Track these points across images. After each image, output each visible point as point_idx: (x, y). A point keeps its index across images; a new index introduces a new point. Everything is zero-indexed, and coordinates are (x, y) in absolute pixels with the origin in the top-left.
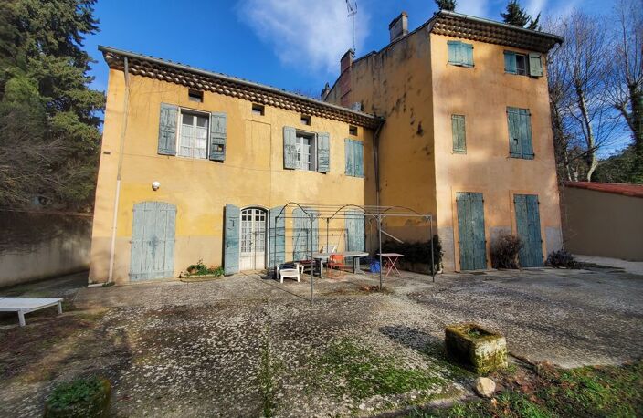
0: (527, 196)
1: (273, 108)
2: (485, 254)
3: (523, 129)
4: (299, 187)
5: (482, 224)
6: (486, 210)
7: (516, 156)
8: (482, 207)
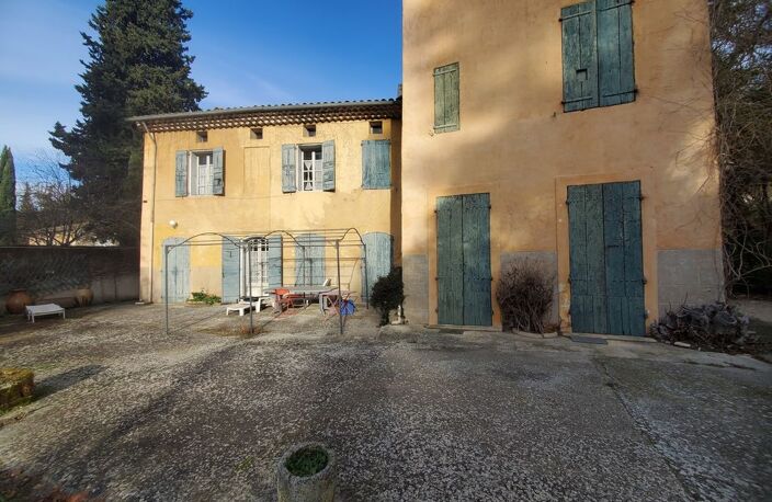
0: (604, 187)
1: (271, 127)
2: (489, 302)
3: (607, 43)
4: (301, 211)
5: (485, 248)
6: (494, 222)
7: (579, 105)
8: (487, 218)
